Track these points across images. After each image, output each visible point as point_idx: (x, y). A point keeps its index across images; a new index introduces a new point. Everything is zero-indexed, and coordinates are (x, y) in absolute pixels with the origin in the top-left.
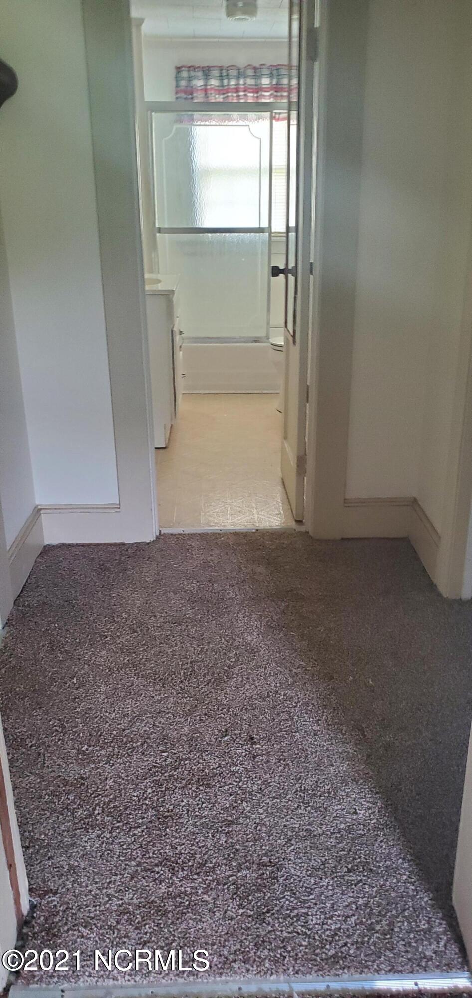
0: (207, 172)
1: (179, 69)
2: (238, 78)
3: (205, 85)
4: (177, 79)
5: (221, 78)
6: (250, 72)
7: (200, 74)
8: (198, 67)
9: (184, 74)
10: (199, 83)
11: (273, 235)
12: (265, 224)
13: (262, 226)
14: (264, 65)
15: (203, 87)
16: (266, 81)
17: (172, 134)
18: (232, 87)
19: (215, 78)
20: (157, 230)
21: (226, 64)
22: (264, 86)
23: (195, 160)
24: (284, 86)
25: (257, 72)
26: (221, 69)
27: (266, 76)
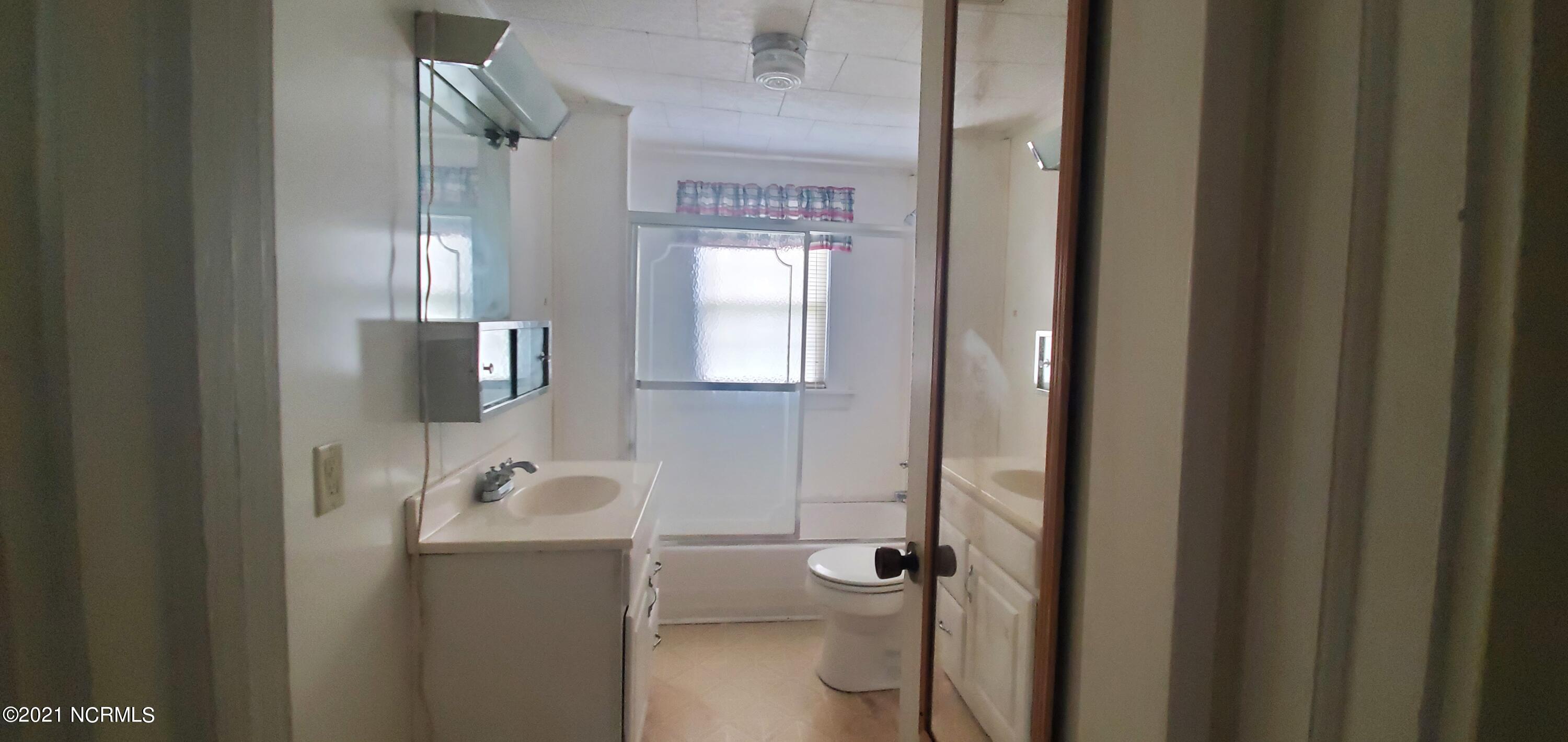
0: (714, 307)
1: (682, 185)
2: (759, 197)
3: (717, 204)
4: (680, 195)
5: (736, 197)
6: (774, 193)
7: (710, 191)
8: (708, 184)
9: (690, 190)
10: (709, 201)
11: (807, 385)
12: (795, 378)
13: (791, 382)
14: (792, 185)
15: (713, 206)
16: (793, 204)
17: (666, 255)
18: (751, 208)
19: (728, 196)
20: (635, 384)
21: (742, 181)
22: (790, 209)
23: (698, 291)
24: (817, 211)
25: (783, 194)
26: (736, 187)
27: (793, 198)
